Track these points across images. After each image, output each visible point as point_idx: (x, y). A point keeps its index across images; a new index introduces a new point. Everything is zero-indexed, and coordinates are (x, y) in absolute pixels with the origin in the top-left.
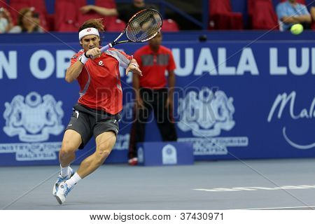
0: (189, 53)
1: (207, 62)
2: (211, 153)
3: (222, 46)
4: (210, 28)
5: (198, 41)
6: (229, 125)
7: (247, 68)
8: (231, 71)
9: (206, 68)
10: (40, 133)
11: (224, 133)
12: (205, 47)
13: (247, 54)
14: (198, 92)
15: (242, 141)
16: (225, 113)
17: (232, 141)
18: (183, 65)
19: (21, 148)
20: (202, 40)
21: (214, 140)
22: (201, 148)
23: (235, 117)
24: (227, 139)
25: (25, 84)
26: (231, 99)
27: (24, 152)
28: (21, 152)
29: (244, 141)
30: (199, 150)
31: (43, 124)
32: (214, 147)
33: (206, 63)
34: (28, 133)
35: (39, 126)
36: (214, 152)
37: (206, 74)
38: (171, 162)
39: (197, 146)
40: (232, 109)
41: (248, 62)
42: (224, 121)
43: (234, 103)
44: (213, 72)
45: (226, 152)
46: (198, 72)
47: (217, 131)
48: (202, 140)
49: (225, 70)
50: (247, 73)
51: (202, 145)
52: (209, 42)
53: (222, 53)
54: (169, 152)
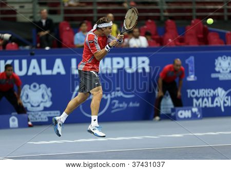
0: (24, 62)
1: (35, 67)
2: (38, 120)
3: (44, 58)
4: (37, 47)
5: (29, 55)
6: (49, 104)
7: (59, 71)
8: (49, 72)
9: (34, 71)
11: (46, 109)
12: (34, 58)
13: (58, 62)
14: (30, 85)
16: (46, 97)
17: (50, 114)
18: (21, 69)
20: (32, 54)
21: (40, 113)
22: (32, 118)
23: (52, 99)
24: (48, 112)
26: (50, 89)
29: (57, 113)
36: (40, 120)
37: (34, 74)
40: (50, 94)
41: (59, 67)
42: (46, 102)
43: (51, 91)
44: (38, 73)
45: (47, 120)
46: (30, 73)
47: (41, 108)
48: (33, 113)
49: (46, 72)
50: (59, 74)
51: (33, 116)
52: (35, 56)
53: (44, 62)
54: (13, 120)
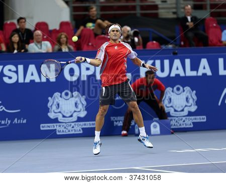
0: (167, 62)
2: (182, 126)
3: (188, 58)
4: (181, 46)
5: (172, 55)
7: (204, 71)
8: (194, 73)
10: (71, 116)
12: (177, 58)
13: (204, 62)
14: (173, 87)
15: (202, 119)
16: (191, 101)
18: (162, 70)
19: (60, 126)
20: (175, 54)
21: (184, 118)
23: (197, 103)
24: (192, 118)
25: (61, 85)
26: (194, 92)
27: (62, 129)
28: (60, 129)
29: (203, 119)
30: (175, 125)
31: (73, 111)
32: (184, 123)
33: (177, 69)
34: (64, 116)
35: (71, 112)
36: (184, 126)
38: (157, 133)
39: (173, 123)
40: (195, 98)
41: (204, 68)
42: (190, 106)
43: (196, 94)
44: (182, 74)
45: (192, 126)
49: (190, 73)
50: (204, 75)
51: (176, 122)
52: (179, 55)
53: (188, 62)
54: (155, 127)
